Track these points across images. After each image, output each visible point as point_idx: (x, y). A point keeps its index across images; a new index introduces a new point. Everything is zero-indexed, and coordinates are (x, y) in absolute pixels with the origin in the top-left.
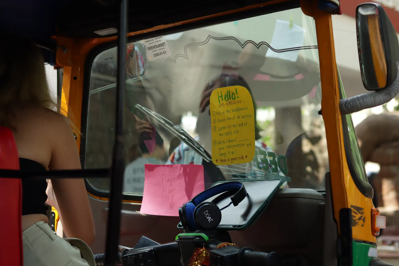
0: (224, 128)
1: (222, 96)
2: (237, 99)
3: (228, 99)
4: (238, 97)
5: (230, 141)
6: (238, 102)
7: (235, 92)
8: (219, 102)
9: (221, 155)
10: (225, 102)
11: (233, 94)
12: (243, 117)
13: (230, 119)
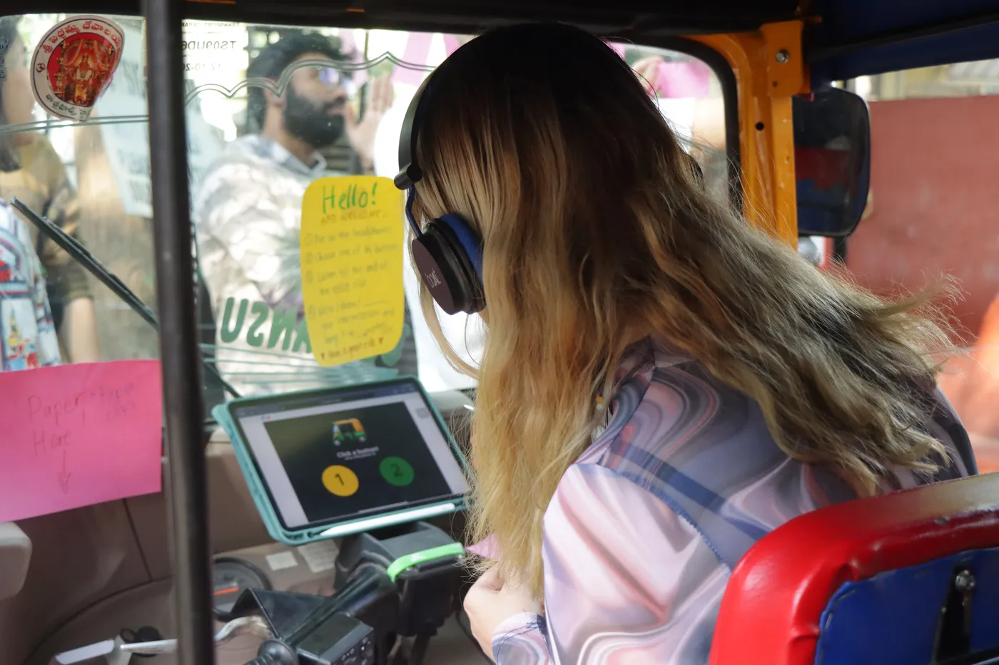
0: (331, 275)
1: (333, 197)
2: (370, 208)
3: (348, 206)
4: (374, 203)
5: (345, 306)
6: (372, 214)
7: (369, 190)
8: (324, 211)
9: (329, 340)
10: (338, 211)
11: (362, 194)
12: (378, 250)
13: (347, 252)
